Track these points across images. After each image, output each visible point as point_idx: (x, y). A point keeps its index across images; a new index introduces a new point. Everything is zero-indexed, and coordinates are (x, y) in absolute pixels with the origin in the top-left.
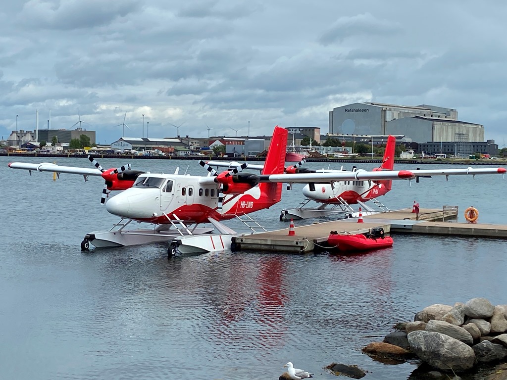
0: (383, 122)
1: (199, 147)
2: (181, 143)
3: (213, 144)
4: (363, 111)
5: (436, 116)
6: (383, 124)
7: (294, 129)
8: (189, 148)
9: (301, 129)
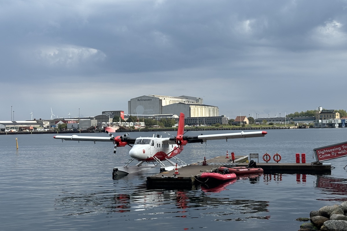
0: (160, 107)
1: (49, 125)
2: (37, 124)
3: (58, 123)
4: (148, 100)
5: (191, 102)
6: (160, 108)
7: (108, 112)
8: (43, 127)
9: (112, 112)
